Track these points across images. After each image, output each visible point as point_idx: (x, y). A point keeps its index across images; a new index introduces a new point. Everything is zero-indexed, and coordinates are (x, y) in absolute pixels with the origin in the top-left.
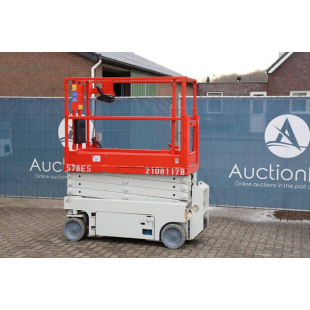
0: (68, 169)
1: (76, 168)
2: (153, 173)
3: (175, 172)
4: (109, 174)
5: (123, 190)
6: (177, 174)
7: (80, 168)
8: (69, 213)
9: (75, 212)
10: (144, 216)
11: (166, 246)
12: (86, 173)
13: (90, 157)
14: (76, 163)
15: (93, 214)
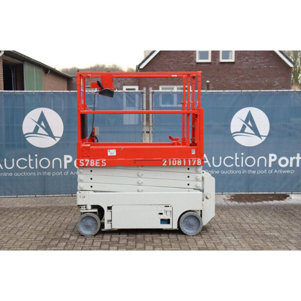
0: (82, 164)
1: (90, 163)
2: (170, 165)
3: (192, 163)
4: (125, 168)
5: (138, 183)
6: (194, 164)
7: (95, 163)
8: (82, 208)
9: (89, 207)
10: (162, 206)
11: (185, 233)
12: (101, 167)
13: (106, 151)
14: (89, 157)
15: (110, 208)
